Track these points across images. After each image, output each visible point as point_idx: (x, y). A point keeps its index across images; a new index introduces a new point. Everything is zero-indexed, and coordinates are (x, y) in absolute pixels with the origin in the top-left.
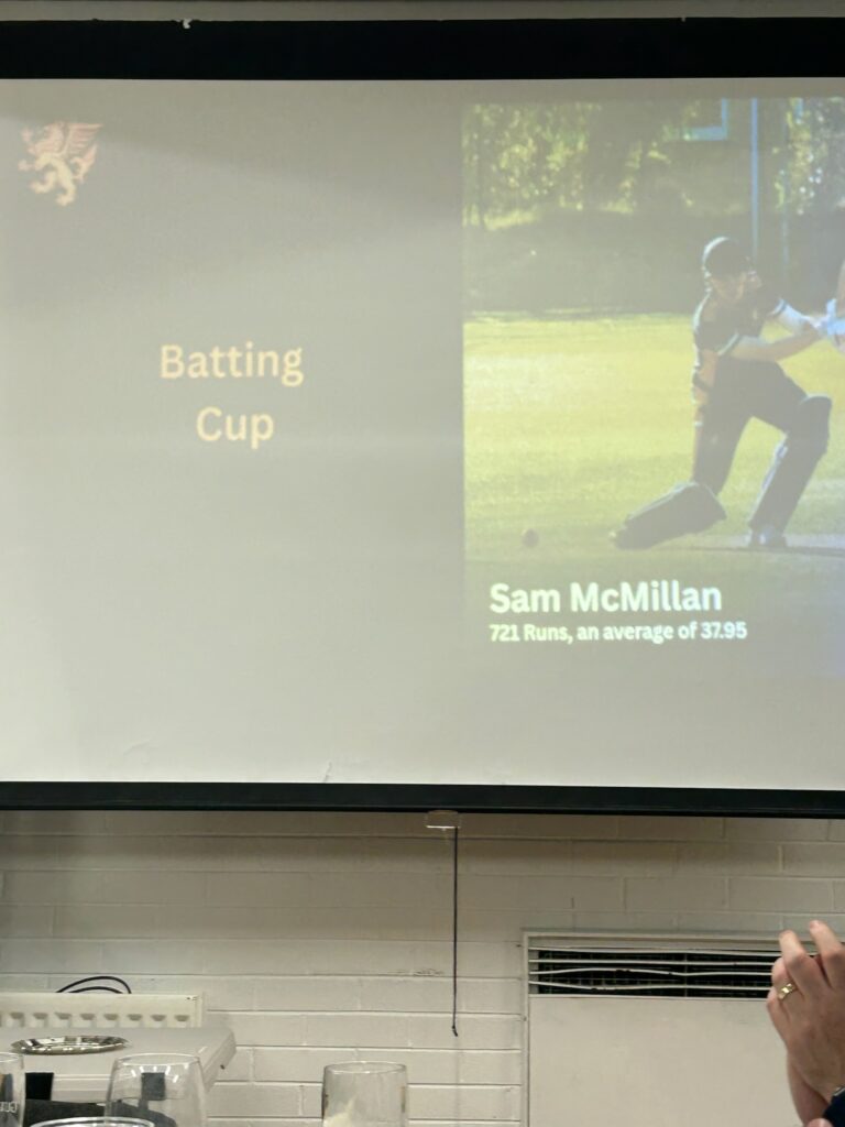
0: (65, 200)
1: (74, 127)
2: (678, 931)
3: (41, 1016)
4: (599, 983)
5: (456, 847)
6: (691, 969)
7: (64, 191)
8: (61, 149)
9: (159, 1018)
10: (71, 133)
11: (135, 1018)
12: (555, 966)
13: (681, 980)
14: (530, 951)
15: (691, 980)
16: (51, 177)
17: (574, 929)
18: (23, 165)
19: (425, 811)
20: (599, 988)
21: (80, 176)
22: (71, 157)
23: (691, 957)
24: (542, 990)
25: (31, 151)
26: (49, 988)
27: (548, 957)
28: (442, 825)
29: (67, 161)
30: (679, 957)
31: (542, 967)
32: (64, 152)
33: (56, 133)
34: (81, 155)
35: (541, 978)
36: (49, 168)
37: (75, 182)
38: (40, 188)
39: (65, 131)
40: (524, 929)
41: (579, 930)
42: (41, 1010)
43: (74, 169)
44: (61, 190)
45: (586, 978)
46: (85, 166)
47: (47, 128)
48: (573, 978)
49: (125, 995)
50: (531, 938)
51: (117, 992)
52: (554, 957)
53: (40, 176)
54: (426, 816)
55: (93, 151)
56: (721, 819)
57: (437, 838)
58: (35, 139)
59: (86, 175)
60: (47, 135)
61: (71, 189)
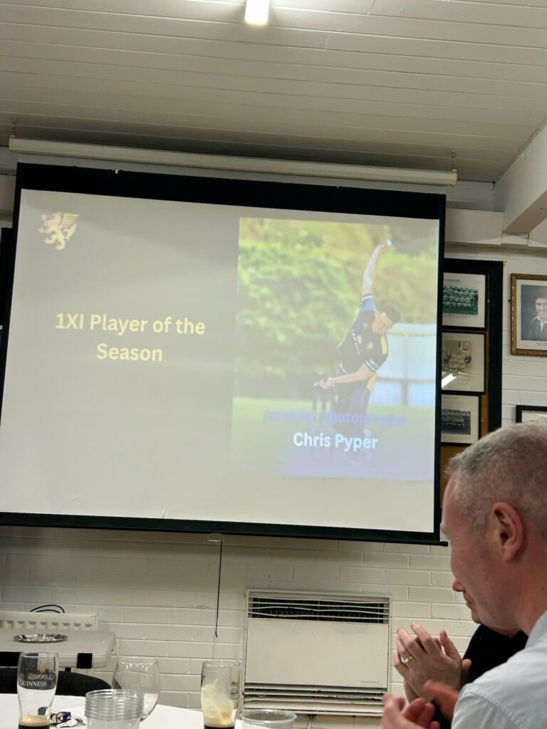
0: (60, 248)
1: (66, 215)
2: (316, 591)
3: (21, 623)
4: (279, 613)
5: (221, 550)
6: (321, 608)
7: (60, 244)
8: (59, 225)
9: (77, 625)
10: (65, 218)
11: (66, 625)
12: (261, 605)
13: (316, 613)
14: (250, 598)
15: (321, 613)
16: (54, 237)
17: (269, 589)
18: (42, 231)
19: (209, 533)
20: (280, 616)
21: (68, 238)
22: (64, 228)
23: (321, 603)
24: (254, 616)
25: (45, 224)
26: (25, 609)
27: (257, 601)
28: (215, 540)
29: (62, 230)
30: (316, 602)
31: (254, 605)
32: (61, 226)
33: (58, 217)
34: (69, 228)
35: (254, 610)
36: (53, 233)
37: (65, 240)
38: (48, 241)
39: (62, 217)
40: (247, 588)
41: (273, 589)
42: (21, 620)
43: (65, 234)
44: (58, 243)
45: (274, 611)
46: (70, 232)
47: (53, 215)
48: (268, 611)
49: (62, 614)
50: (250, 592)
51: (59, 612)
52: (260, 601)
53: (49, 236)
54: (208, 535)
55: (75, 225)
56: (337, 541)
57: (213, 545)
58: (48, 219)
59: (70, 237)
60: (53, 218)
61: (63, 242)
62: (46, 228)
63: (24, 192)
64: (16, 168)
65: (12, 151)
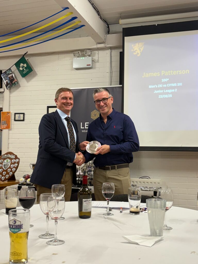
0: (139, 55)
1: (140, 43)
7: (139, 54)
9: (155, 183)
11: (151, 183)
16: (136, 52)
21: (141, 51)
22: (139, 48)
26: (137, 178)
29: (139, 49)
36: (136, 50)
37: (140, 52)
39: (139, 44)
42: (137, 181)
43: (140, 50)
44: (138, 54)
46: (142, 49)
49: (149, 179)
55: (143, 47)
61: (140, 53)
62: (133, 49)
63: (125, 38)
64: (122, 30)
65: (120, 24)
